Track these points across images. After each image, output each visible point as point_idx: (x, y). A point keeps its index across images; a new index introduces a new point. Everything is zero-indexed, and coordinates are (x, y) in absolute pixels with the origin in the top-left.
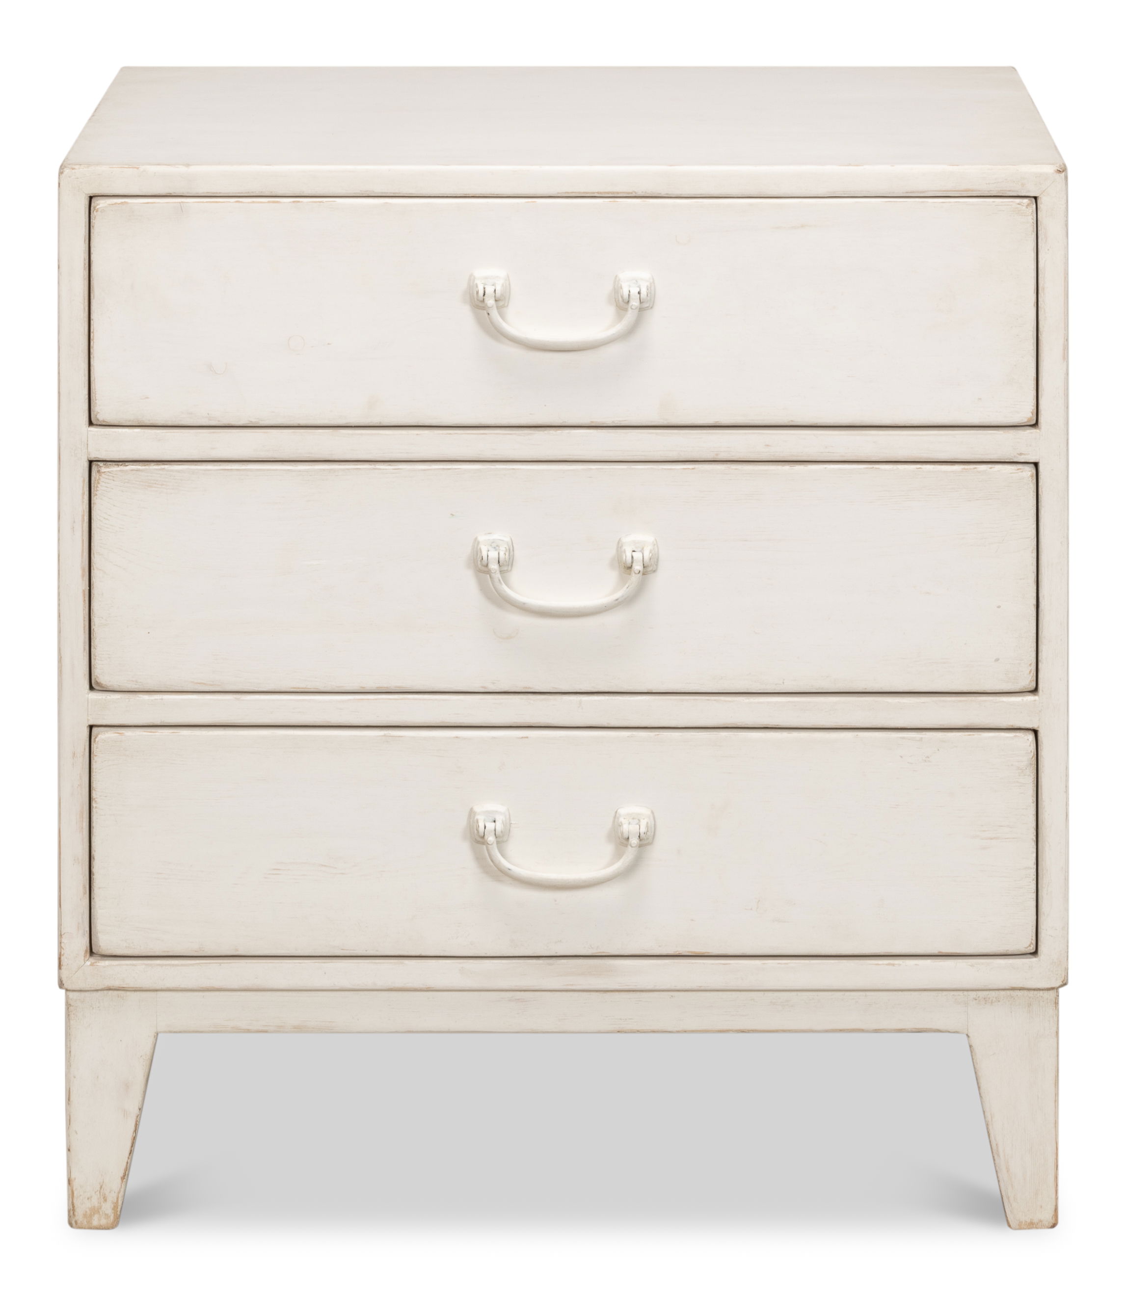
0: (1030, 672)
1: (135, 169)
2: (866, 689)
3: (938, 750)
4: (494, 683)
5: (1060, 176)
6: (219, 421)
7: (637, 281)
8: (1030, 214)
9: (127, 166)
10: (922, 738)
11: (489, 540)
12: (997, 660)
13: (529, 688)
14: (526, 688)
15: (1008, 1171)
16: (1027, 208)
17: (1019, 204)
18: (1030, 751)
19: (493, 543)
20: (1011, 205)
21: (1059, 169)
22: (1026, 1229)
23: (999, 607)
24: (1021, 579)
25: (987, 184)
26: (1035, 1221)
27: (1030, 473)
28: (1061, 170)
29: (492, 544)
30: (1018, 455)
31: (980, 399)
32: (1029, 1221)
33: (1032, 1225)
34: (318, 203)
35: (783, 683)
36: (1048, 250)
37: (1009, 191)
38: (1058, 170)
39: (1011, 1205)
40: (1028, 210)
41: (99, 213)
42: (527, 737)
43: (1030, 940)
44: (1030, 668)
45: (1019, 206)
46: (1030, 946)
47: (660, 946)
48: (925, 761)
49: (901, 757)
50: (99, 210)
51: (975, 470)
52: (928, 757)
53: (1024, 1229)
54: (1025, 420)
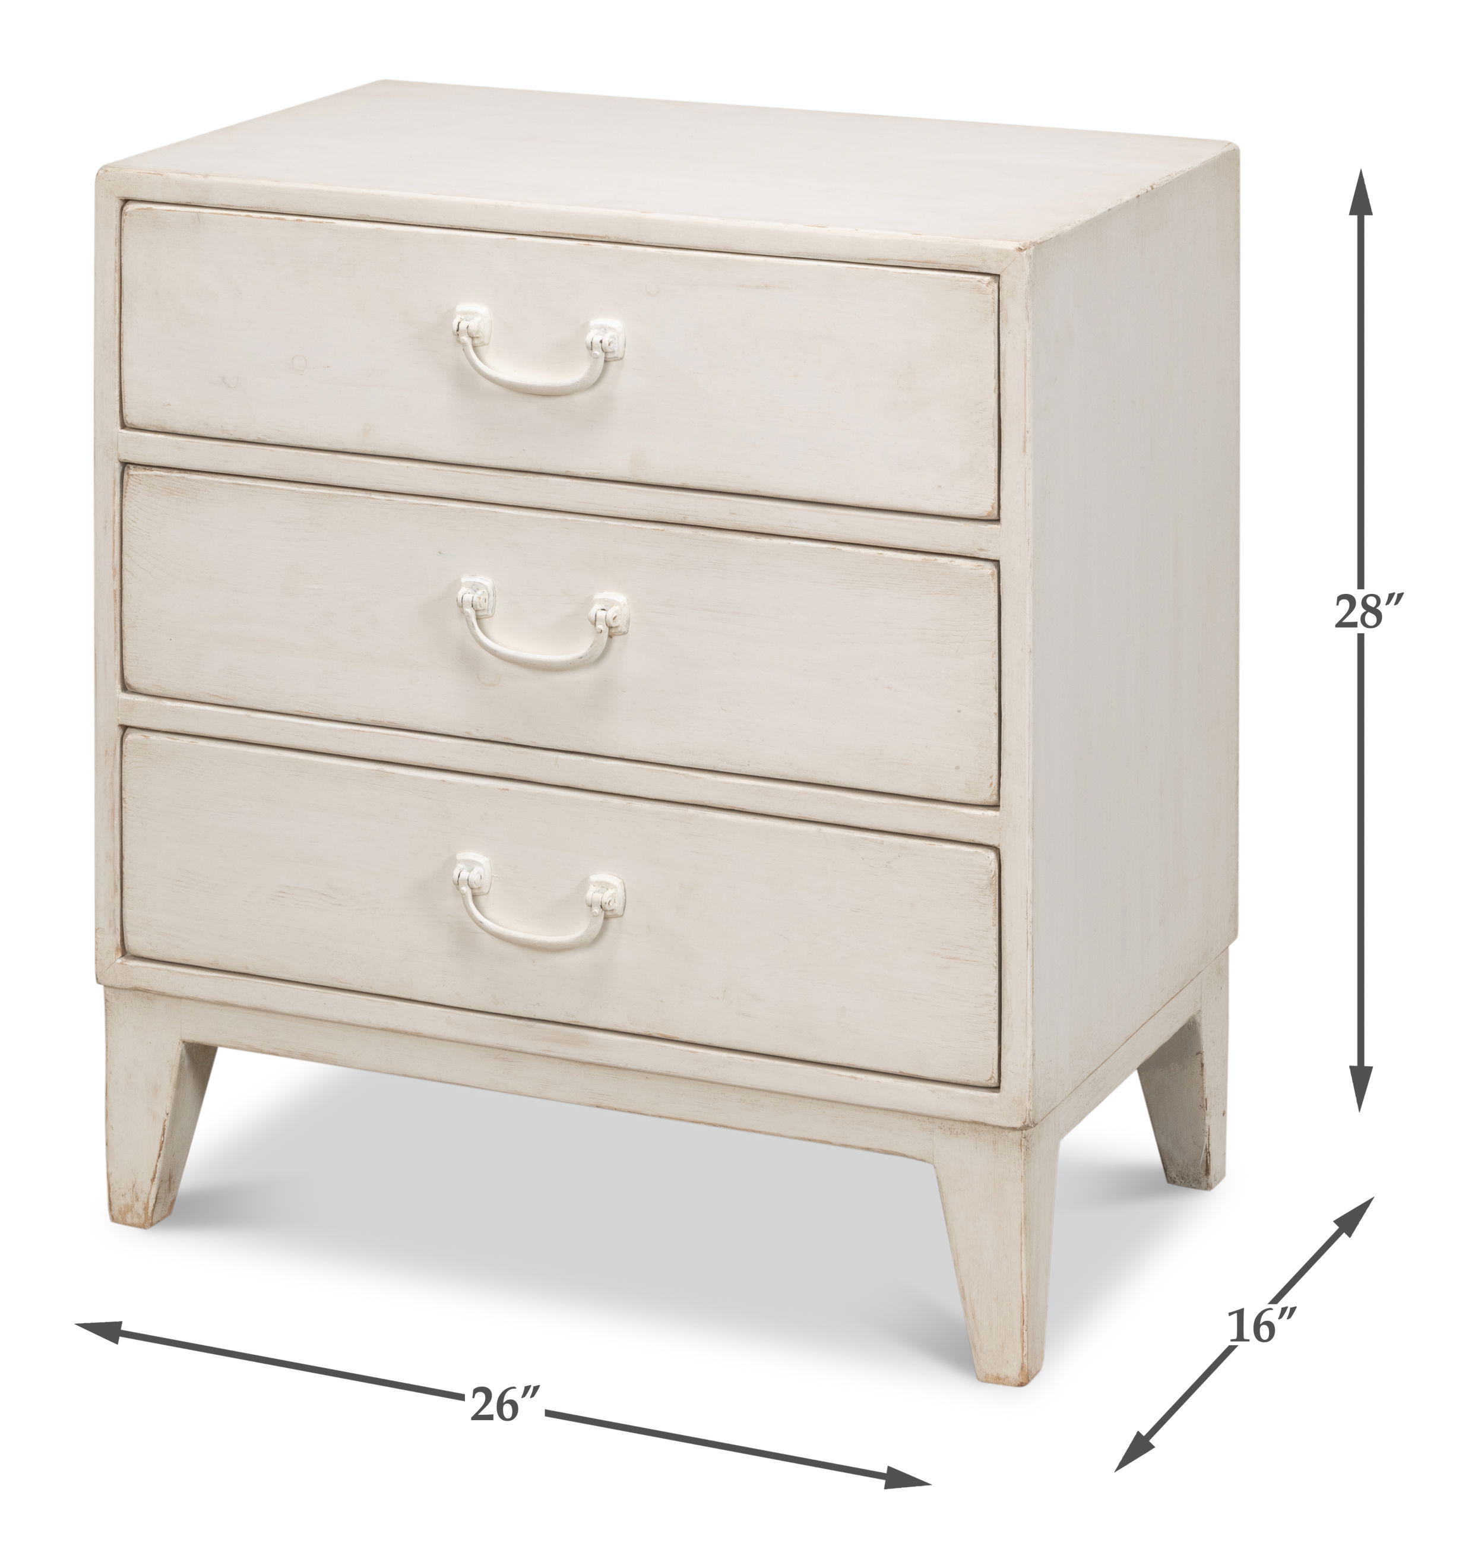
0: (991, 785)
1: (159, 176)
2: (828, 782)
3: (899, 856)
4: (477, 730)
5: (1020, 254)
6: (231, 435)
7: (605, 329)
8: (990, 293)
9: (152, 172)
10: (883, 841)
11: (470, 582)
12: (958, 768)
13: (510, 739)
14: (507, 738)
15: (974, 1318)
16: (988, 286)
17: (979, 281)
18: (990, 870)
19: (473, 585)
20: (971, 282)
21: (1021, 247)
22: (992, 1383)
23: (959, 711)
24: (981, 684)
25: (948, 257)
26: (1002, 1376)
27: (990, 572)
28: (1023, 248)
29: (473, 587)
30: (978, 551)
31: (940, 486)
32: (995, 1375)
33: (998, 1380)
34: (319, 224)
35: (749, 765)
36: (1009, 333)
37: (970, 266)
38: (1019, 248)
39: (977, 1355)
40: (988, 288)
41: (127, 216)
42: (507, 790)
43: (991, 1073)
44: (991, 781)
45: (980, 284)
46: (990, 1079)
47: (631, 1024)
48: (886, 866)
49: (863, 859)
50: (128, 214)
51: (935, 561)
52: (889, 862)
53: (990, 1382)
54: (985, 514)
